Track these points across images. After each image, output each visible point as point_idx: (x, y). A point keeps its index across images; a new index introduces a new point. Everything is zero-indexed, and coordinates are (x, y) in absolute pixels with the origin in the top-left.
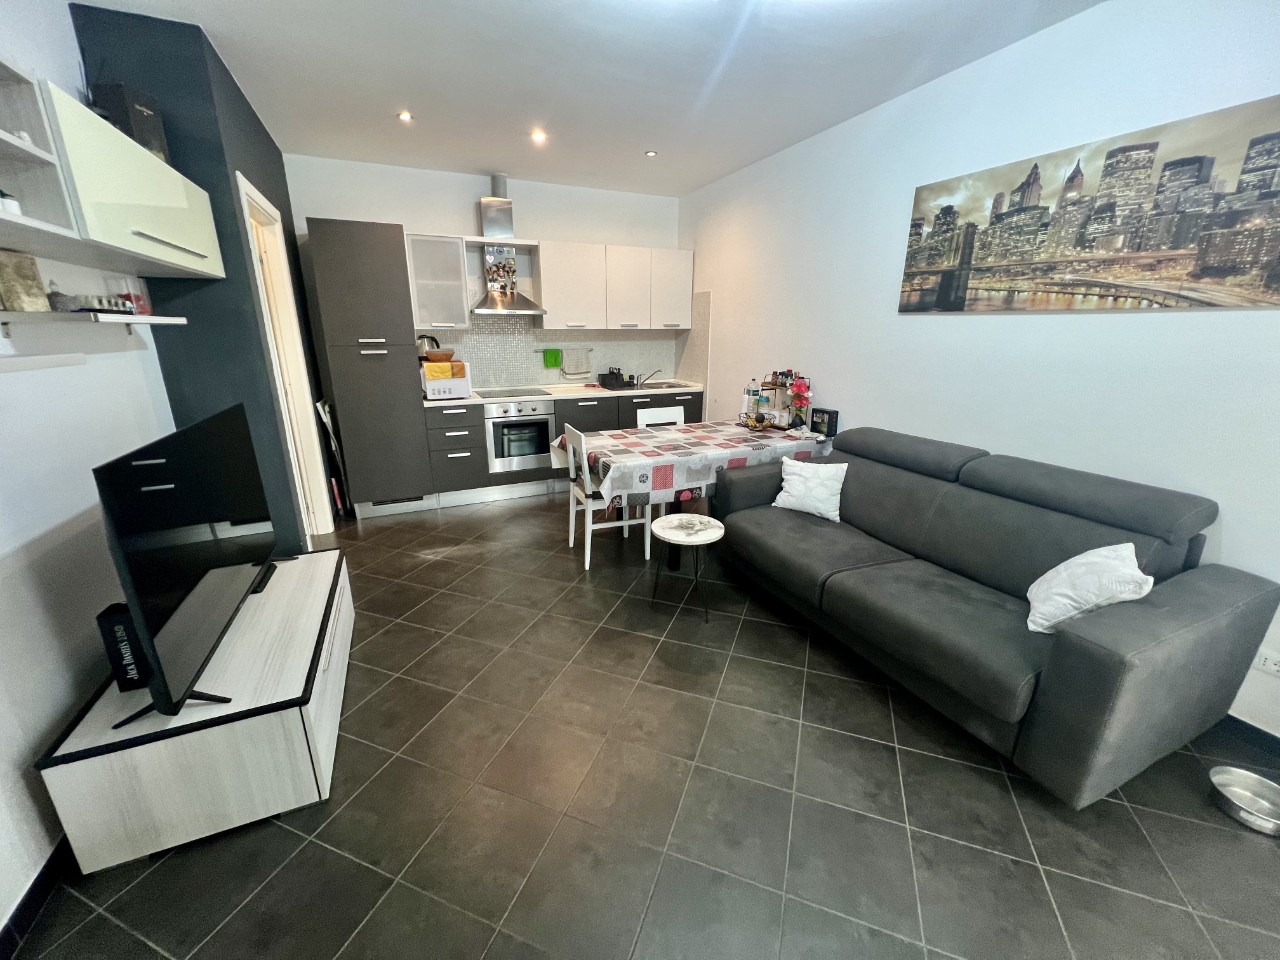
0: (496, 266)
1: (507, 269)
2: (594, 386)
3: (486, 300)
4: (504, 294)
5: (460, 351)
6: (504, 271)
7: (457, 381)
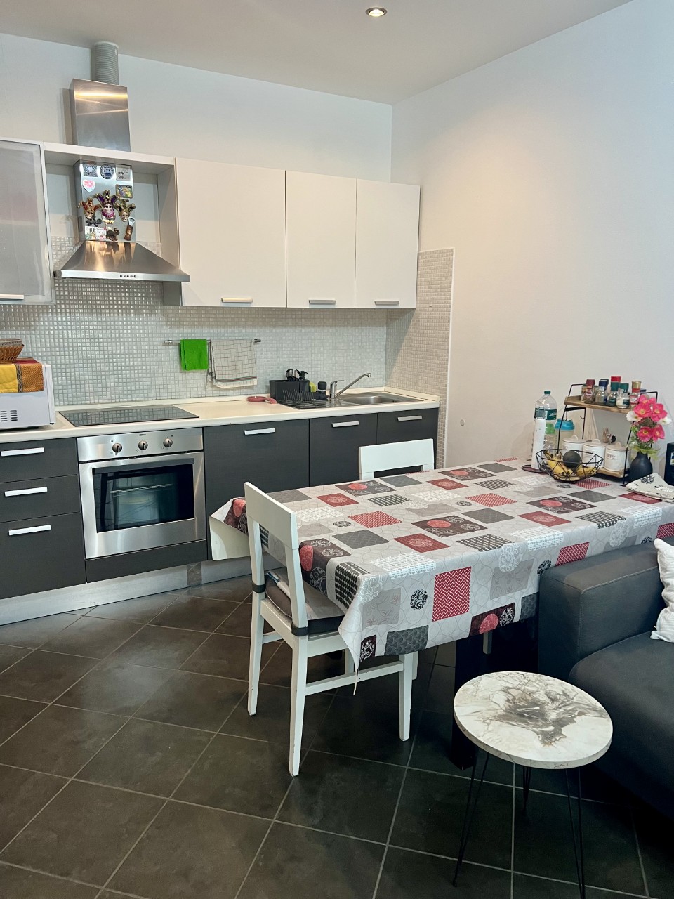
0: (99, 197)
1: (118, 204)
2: (263, 400)
3: (81, 257)
4: (113, 245)
5: (34, 343)
6: (114, 207)
7: (29, 398)
